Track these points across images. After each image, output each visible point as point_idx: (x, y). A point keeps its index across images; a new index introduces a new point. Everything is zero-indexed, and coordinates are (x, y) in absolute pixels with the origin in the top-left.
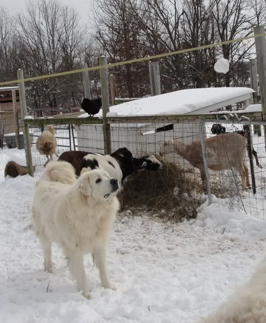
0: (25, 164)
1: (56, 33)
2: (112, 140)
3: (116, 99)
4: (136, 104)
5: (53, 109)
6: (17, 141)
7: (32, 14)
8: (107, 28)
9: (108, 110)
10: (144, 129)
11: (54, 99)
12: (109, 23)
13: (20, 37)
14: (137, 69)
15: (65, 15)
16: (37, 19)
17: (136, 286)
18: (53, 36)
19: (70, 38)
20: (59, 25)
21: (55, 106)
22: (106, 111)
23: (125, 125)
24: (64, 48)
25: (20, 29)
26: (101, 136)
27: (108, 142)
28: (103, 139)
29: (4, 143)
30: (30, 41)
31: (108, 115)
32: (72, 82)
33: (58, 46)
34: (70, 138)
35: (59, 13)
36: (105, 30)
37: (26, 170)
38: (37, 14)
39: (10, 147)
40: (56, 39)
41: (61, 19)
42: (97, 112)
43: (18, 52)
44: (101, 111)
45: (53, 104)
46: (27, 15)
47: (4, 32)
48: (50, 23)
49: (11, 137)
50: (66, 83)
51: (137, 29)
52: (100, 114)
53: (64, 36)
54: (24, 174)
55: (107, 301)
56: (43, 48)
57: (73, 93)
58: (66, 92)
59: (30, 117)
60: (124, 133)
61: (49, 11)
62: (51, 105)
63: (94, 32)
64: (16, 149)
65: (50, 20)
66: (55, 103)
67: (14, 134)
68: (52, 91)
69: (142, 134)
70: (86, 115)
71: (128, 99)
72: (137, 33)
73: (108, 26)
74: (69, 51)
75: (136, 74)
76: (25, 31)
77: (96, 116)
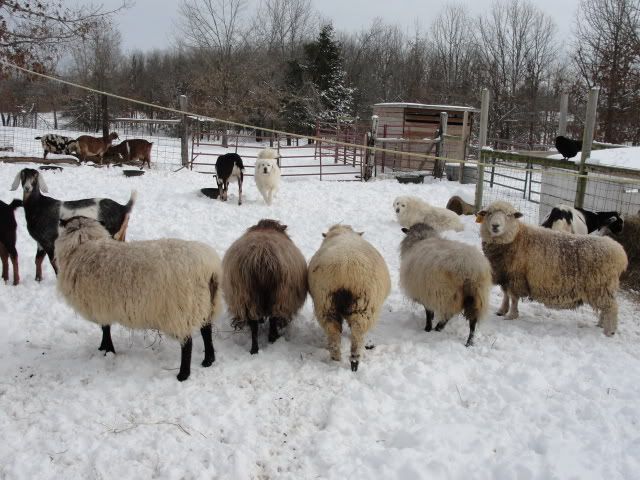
0: (473, 203)
1: (523, 46)
2: (587, 191)
3: (595, 142)
4: (622, 153)
5: (504, 141)
6: (460, 173)
7: (498, 18)
8: (592, 48)
9: (588, 156)
10: (631, 186)
11: (508, 130)
12: (596, 41)
13: (477, 45)
14: (622, 107)
15: (538, 24)
16: (503, 26)
17: (595, 365)
18: (519, 49)
19: (540, 54)
20: (528, 36)
21: (507, 138)
22: (586, 155)
23: (607, 177)
24: (530, 68)
25: (479, 35)
26: (574, 186)
27: (581, 193)
28: (575, 189)
29: (444, 174)
30: (489, 52)
31: (588, 161)
32: (532, 110)
33: (523, 63)
34: (526, 181)
35: (532, 20)
36: (589, 50)
37: (473, 210)
38: (504, 18)
39: (450, 179)
40: (522, 53)
41: (533, 29)
42: (574, 155)
43: (471, 64)
44: (579, 154)
45: (505, 135)
46: (491, 18)
47: (459, 37)
48: (518, 33)
49: (454, 167)
50: (525, 110)
51: (632, 54)
52: (577, 158)
53: (533, 51)
54: (469, 214)
55: (560, 373)
56: (504, 62)
57: (532, 124)
58: (524, 123)
59: (489, 148)
60: (604, 186)
61: (520, 17)
62: (502, 136)
63: (573, 51)
64: (458, 183)
65: (518, 28)
66: (508, 134)
67: (458, 164)
68: (506, 118)
69: (624, 192)
70: (560, 157)
71: (610, 144)
72: (631, 59)
73: (592, 45)
74: (536, 72)
75: (621, 112)
76: (485, 38)
77: (571, 159)
